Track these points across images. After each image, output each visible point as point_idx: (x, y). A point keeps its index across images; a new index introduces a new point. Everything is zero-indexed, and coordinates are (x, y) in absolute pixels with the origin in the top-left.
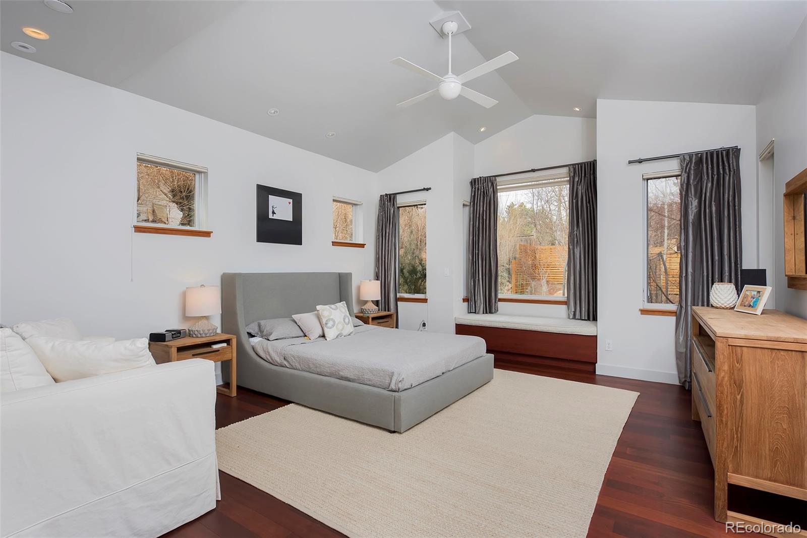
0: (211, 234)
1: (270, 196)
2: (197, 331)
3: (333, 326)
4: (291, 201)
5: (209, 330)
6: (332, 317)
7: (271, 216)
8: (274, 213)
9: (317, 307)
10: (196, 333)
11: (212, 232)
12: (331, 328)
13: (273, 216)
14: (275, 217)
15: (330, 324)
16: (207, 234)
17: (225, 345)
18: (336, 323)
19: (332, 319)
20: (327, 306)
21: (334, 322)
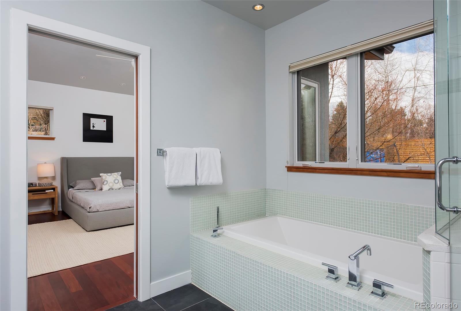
0: (55, 139)
1: (91, 118)
2: (42, 183)
3: (107, 184)
4: (105, 120)
5: (49, 183)
6: (106, 180)
7: (92, 128)
8: (93, 127)
9: (100, 174)
10: (42, 184)
11: (55, 138)
12: (105, 185)
13: (93, 128)
14: (95, 129)
15: (105, 183)
16: (53, 139)
17: (52, 191)
18: (109, 182)
19: (106, 181)
20: (105, 174)
21: (107, 182)
